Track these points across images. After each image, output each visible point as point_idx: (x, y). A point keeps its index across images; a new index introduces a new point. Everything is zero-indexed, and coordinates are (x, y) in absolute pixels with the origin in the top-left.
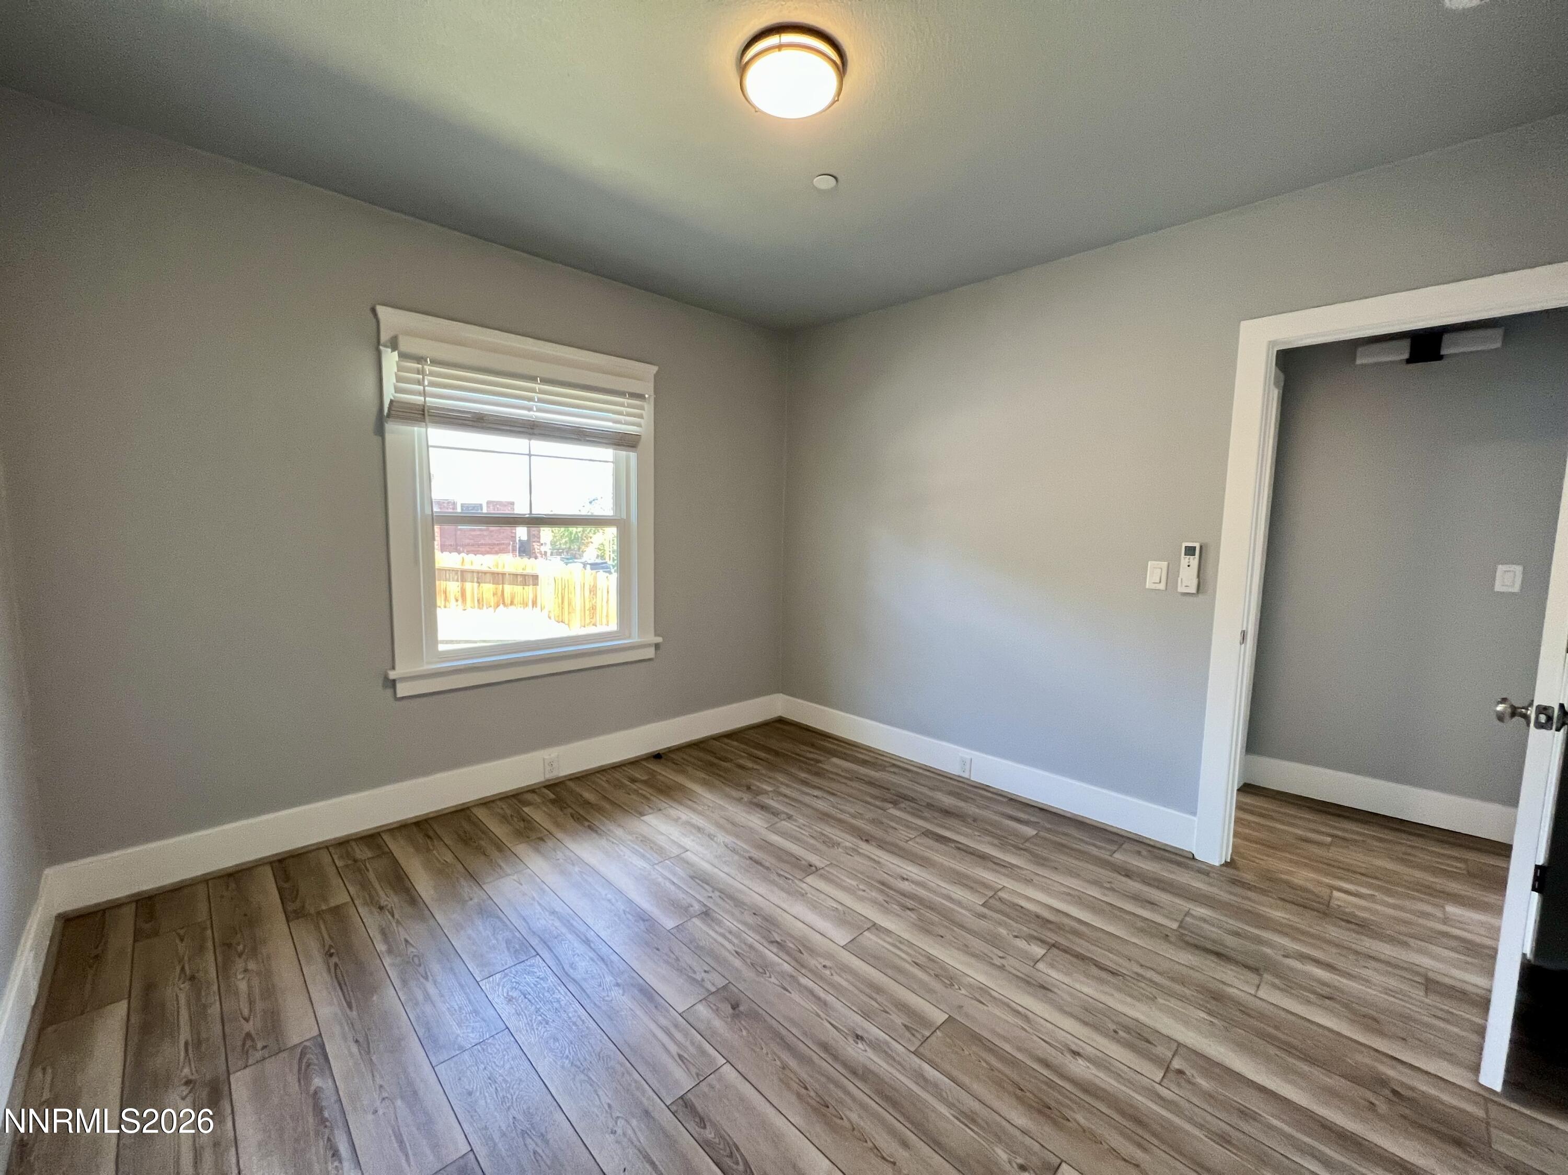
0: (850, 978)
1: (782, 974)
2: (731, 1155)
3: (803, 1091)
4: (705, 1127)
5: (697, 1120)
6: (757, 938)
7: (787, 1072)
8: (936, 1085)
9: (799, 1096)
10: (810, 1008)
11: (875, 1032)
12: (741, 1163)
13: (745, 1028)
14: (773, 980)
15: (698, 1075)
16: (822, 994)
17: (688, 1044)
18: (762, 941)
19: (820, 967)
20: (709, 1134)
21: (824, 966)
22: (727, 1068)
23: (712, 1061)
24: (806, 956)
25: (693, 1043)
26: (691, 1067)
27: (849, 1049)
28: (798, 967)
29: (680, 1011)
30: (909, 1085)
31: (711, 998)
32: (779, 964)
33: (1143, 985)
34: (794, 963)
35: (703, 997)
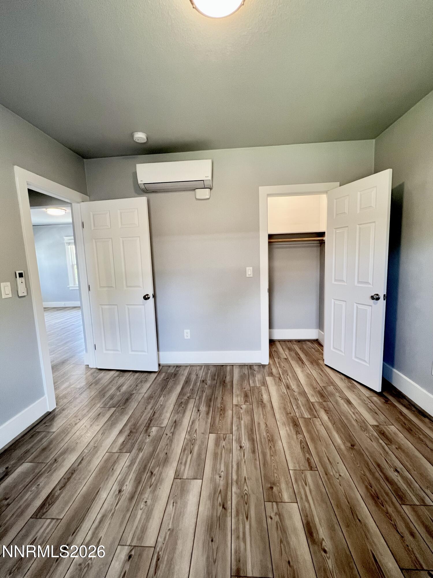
0: (218, 465)
1: (239, 487)
2: (304, 448)
3: (272, 447)
4: (308, 458)
5: (309, 461)
6: (229, 519)
7: (272, 454)
8: (237, 426)
9: (274, 447)
10: (245, 466)
11: (235, 445)
12: (302, 445)
13: (274, 476)
14: (246, 488)
15: (303, 473)
16: (235, 467)
17: (301, 487)
18: (229, 514)
19: (222, 479)
20: (307, 456)
21: (220, 477)
22: (291, 468)
23: (295, 474)
24: (221, 487)
25: (298, 485)
26: (304, 477)
27: (248, 446)
28: (230, 485)
29: (296, 504)
30: (243, 430)
31: (278, 500)
32: (236, 493)
33: (156, 408)
34: (229, 489)
35: (281, 503)
